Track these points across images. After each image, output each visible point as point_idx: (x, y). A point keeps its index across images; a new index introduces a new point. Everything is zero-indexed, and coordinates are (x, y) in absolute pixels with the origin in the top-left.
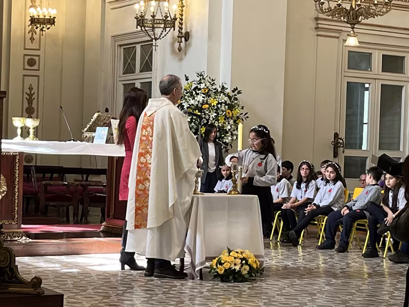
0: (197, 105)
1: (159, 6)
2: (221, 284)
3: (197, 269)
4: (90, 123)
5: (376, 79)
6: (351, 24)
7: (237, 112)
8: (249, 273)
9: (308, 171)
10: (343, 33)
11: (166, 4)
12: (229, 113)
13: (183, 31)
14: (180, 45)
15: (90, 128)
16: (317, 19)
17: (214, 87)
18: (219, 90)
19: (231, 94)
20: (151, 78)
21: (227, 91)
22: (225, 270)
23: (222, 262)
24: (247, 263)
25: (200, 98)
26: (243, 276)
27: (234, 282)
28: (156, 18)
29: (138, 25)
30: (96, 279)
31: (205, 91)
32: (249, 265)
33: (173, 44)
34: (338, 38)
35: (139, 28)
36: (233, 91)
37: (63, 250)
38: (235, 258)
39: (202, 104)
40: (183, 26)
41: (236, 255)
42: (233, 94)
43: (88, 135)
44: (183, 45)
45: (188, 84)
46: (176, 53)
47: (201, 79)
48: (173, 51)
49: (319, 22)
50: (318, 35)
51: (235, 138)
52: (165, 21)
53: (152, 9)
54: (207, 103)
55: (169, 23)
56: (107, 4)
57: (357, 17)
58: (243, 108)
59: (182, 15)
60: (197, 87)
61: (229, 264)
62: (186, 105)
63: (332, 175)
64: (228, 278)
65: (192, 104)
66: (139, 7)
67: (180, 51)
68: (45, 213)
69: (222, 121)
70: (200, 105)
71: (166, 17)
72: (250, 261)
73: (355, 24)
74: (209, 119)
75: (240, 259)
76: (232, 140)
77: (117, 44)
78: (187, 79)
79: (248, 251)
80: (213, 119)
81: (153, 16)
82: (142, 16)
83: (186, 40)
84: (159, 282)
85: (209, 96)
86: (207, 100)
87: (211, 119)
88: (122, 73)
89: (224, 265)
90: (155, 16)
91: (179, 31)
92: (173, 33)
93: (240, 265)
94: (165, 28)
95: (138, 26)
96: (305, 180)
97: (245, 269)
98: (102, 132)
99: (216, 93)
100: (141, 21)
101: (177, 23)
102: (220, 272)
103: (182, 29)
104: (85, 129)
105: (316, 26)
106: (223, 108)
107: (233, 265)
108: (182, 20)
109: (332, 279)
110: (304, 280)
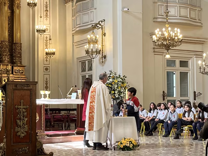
1: (94, 46)
2: (122, 152)
3: (112, 146)
4: (70, 92)
5: (177, 70)
6: (167, 50)
7: (125, 85)
8: (133, 147)
9: (153, 106)
10: (164, 53)
11: (97, 45)
12: (122, 85)
13: (104, 55)
14: (102, 60)
15: (69, 93)
16: (154, 48)
18: (118, 76)
20: (92, 73)
21: (121, 77)
22: (124, 146)
23: (122, 143)
24: (132, 143)
25: (111, 80)
26: (130, 148)
27: (127, 151)
28: (93, 50)
29: (86, 53)
30: (74, 151)
31: (113, 77)
32: (133, 144)
33: (100, 60)
34: (162, 55)
35: (87, 55)
37: (61, 141)
38: (127, 141)
39: (112, 82)
40: (103, 53)
42: (124, 78)
43: (69, 96)
44: (104, 60)
46: (101, 63)
47: (111, 73)
49: (155, 49)
50: (155, 54)
51: (125, 95)
52: (96, 52)
53: (91, 47)
54: (114, 82)
55: (98, 52)
56: (74, 46)
57: (169, 47)
58: (127, 83)
59: (103, 49)
60: (110, 76)
63: (163, 107)
64: (125, 149)
65: (108, 83)
66: (87, 46)
68: (53, 127)
69: (119, 88)
70: (111, 83)
71: (97, 50)
73: (168, 50)
75: (129, 142)
76: (124, 95)
77: (79, 61)
80: (116, 88)
81: (92, 50)
82: (87, 50)
83: (105, 58)
84: (98, 152)
85: (115, 79)
88: (81, 72)
91: (102, 55)
92: (100, 56)
93: (129, 144)
94: (96, 54)
96: (152, 109)
97: (131, 145)
98: (74, 95)
99: (117, 78)
101: (101, 52)
102: (121, 147)
104: (68, 94)
105: (154, 51)
106: (120, 83)
107: (126, 144)
108: (103, 51)
109: (165, 148)
110: (154, 149)
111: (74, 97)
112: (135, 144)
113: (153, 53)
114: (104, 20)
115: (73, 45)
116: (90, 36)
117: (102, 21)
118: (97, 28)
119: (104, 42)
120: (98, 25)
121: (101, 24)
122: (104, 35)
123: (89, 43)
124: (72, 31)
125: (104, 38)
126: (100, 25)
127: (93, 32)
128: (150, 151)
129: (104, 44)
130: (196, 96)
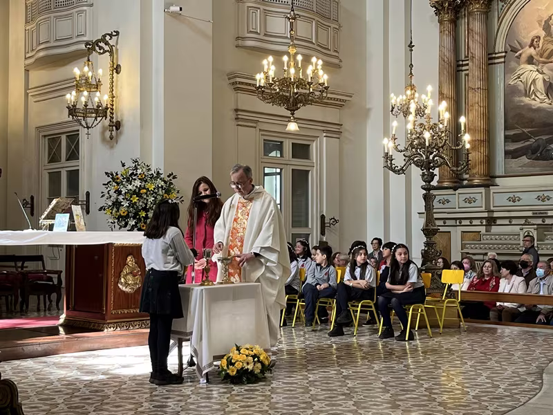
0: (135, 190)
1: (89, 96)
4: (50, 209)
5: (287, 165)
8: (262, 372)
11: (98, 94)
13: (114, 120)
14: (111, 134)
16: (237, 110)
17: (150, 173)
18: (155, 175)
19: (167, 179)
20: (78, 166)
21: (162, 176)
22: (238, 371)
23: (233, 361)
24: (259, 361)
25: (138, 183)
26: (256, 376)
27: (248, 383)
28: (88, 107)
29: (69, 114)
31: (142, 176)
32: (261, 363)
33: (103, 133)
34: (255, 127)
35: (71, 118)
36: (168, 176)
38: (247, 356)
39: (140, 190)
40: (114, 115)
41: (247, 352)
42: (169, 179)
43: (46, 223)
44: (114, 133)
45: (125, 170)
46: (107, 141)
47: (136, 165)
48: (104, 139)
49: (239, 113)
50: (238, 125)
52: (97, 111)
53: (83, 99)
54: (144, 188)
55: (101, 111)
56: (30, 97)
57: (296, 104)
58: (178, 192)
59: (113, 105)
60: (133, 173)
61: (241, 364)
62: (124, 191)
64: (242, 379)
65: (131, 190)
66: (71, 97)
67: (111, 139)
70: (138, 190)
71: (98, 106)
72: (261, 358)
74: (147, 203)
75: (252, 356)
77: (41, 134)
78: (123, 165)
79: (258, 346)
80: (151, 203)
81: (86, 105)
82: (74, 106)
83: (117, 129)
85: (146, 181)
86: (144, 185)
87: (149, 203)
89: (236, 365)
91: (110, 120)
92: (104, 123)
93: (253, 364)
95: (70, 116)
97: (257, 368)
98: (62, 220)
99: (152, 177)
100: (72, 110)
101: (108, 113)
102: (231, 374)
103: (113, 118)
104: (43, 217)
105: (236, 117)
106: (160, 193)
107: (245, 365)
108: (112, 109)
109: (339, 368)
110: (314, 374)
111: (63, 226)
112: (267, 363)
113: (235, 123)
114: (118, 33)
115: (27, 95)
116: (81, 70)
117: (111, 35)
118: (99, 51)
119: (116, 88)
120: (102, 44)
121: (109, 41)
122: (116, 69)
123: (78, 87)
124: (26, 58)
125: (117, 77)
126: (107, 43)
127: (89, 60)
128: (312, 383)
129: (116, 92)
130: (327, 225)
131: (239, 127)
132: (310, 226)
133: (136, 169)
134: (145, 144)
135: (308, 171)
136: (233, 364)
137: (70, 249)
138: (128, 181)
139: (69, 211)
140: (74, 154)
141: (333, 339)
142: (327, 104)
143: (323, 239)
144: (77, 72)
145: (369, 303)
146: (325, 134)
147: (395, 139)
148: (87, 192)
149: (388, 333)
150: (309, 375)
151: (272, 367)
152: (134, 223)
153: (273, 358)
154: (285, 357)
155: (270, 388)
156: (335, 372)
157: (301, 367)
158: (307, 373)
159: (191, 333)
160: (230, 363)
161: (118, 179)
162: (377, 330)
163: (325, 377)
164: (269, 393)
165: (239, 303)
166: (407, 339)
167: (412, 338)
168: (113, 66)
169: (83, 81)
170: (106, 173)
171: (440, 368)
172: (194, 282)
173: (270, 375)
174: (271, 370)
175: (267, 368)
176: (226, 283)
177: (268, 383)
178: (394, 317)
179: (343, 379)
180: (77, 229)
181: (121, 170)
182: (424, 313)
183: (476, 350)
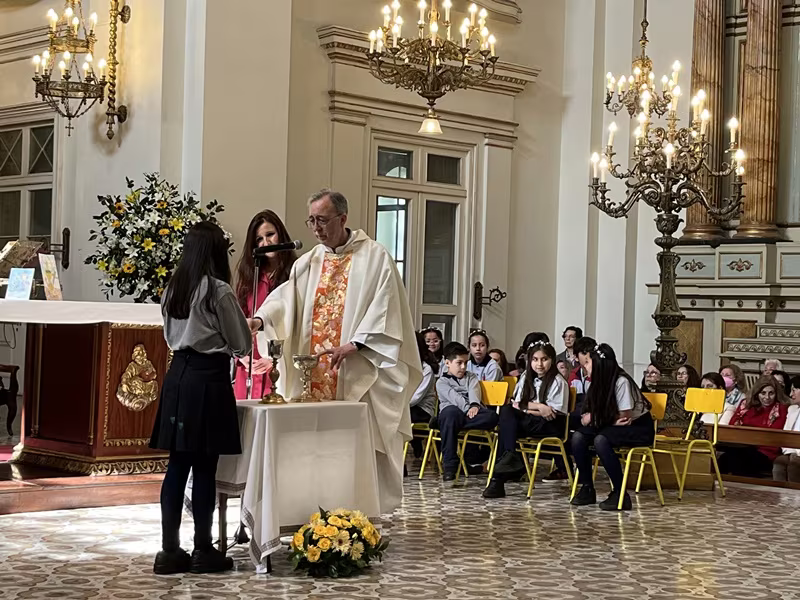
0: (150, 229)
1: (74, 61)
2: (318, 584)
3: (264, 555)
5: (418, 192)
6: (428, 98)
8: (365, 557)
10: (371, 117)
11: (89, 57)
13: (116, 105)
14: (110, 128)
16: (332, 93)
18: (185, 203)
19: (206, 211)
20: (51, 183)
21: (197, 206)
22: (322, 554)
23: (314, 537)
24: (360, 538)
25: (154, 217)
26: (353, 564)
27: (340, 576)
28: (71, 80)
29: (37, 91)
31: (162, 205)
32: (365, 542)
33: (96, 127)
34: (364, 125)
35: (40, 97)
36: (209, 207)
38: (339, 529)
39: (158, 229)
40: (116, 96)
41: (340, 522)
42: (209, 212)
44: (115, 127)
45: (133, 193)
46: (103, 141)
47: (153, 185)
48: (97, 138)
49: (336, 98)
50: (334, 120)
52: (86, 88)
53: (62, 66)
54: (166, 226)
55: (93, 88)
57: (439, 87)
59: (114, 78)
60: (147, 198)
61: (329, 542)
62: (130, 230)
64: (328, 568)
65: (142, 228)
66: (41, 60)
67: (110, 138)
71: (89, 79)
72: (365, 533)
73: (435, 98)
74: (170, 253)
75: (348, 529)
78: (130, 185)
79: (358, 512)
81: (67, 77)
82: (46, 77)
83: (121, 120)
85: (169, 214)
86: (166, 221)
87: (174, 253)
89: (319, 544)
90: (70, 77)
91: (109, 104)
92: (98, 108)
93: (349, 543)
94: (84, 100)
95: (39, 95)
97: (357, 550)
99: (180, 209)
100: (43, 85)
101: (106, 92)
102: (311, 559)
103: (114, 101)
105: (330, 104)
107: (336, 544)
108: (113, 85)
109: (499, 555)
110: (456, 563)
111: (23, 290)
112: (373, 542)
113: (328, 115)
116: (60, 13)
119: (121, 47)
122: (122, 14)
123: (53, 44)
128: (451, 580)
129: (121, 55)
130: (484, 301)
131: (336, 123)
132: (455, 302)
133: (153, 192)
134: (169, 149)
135: (455, 205)
136: (315, 543)
137: (34, 330)
138: (137, 212)
139: (34, 264)
140: (43, 162)
141: (490, 503)
142: (492, 86)
143: (476, 325)
144: (52, 17)
145: (555, 442)
146: (486, 141)
147: (612, 155)
148: (66, 229)
149: (586, 497)
150: (447, 566)
151: (383, 548)
152: (146, 287)
153: (385, 532)
154: (405, 532)
155: (377, 586)
156: (493, 562)
157: (433, 550)
158: (443, 563)
159: (243, 486)
160: (310, 540)
161: (120, 208)
162: (568, 490)
163: (475, 571)
164: (377, 596)
165: (329, 436)
166: (620, 507)
167: (628, 505)
168: (116, 9)
169: (63, 34)
170: (100, 198)
171: (676, 561)
172: (249, 396)
173: (377, 563)
174: (381, 556)
175: (373, 551)
176: (307, 400)
177: (375, 578)
178: (597, 468)
179: (507, 575)
180: (48, 297)
181: (125, 193)
182: (652, 462)
183: (742, 532)
